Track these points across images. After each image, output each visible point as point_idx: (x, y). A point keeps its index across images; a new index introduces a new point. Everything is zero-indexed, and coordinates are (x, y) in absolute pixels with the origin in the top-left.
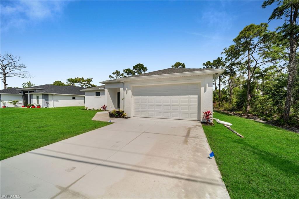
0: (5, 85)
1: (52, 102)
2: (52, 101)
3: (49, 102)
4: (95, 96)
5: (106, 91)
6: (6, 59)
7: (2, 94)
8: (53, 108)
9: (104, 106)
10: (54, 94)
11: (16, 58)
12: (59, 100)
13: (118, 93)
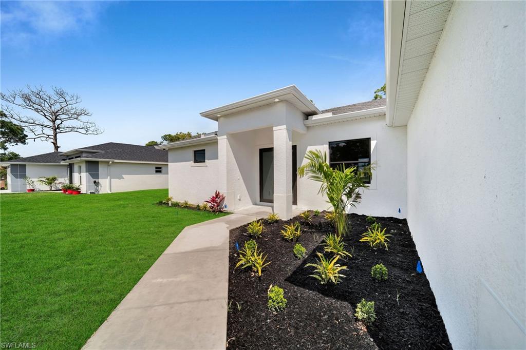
0: (57, 148)
1: (108, 180)
2: (107, 178)
3: (100, 181)
4: (192, 163)
5: (223, 143)
6: (58, 101)
7: (29, 165)
8: (109, 194)
9: (217, 195)
10: (111, 161)
11: (72, 99)
12: (123, 176)
13: (260, 149)
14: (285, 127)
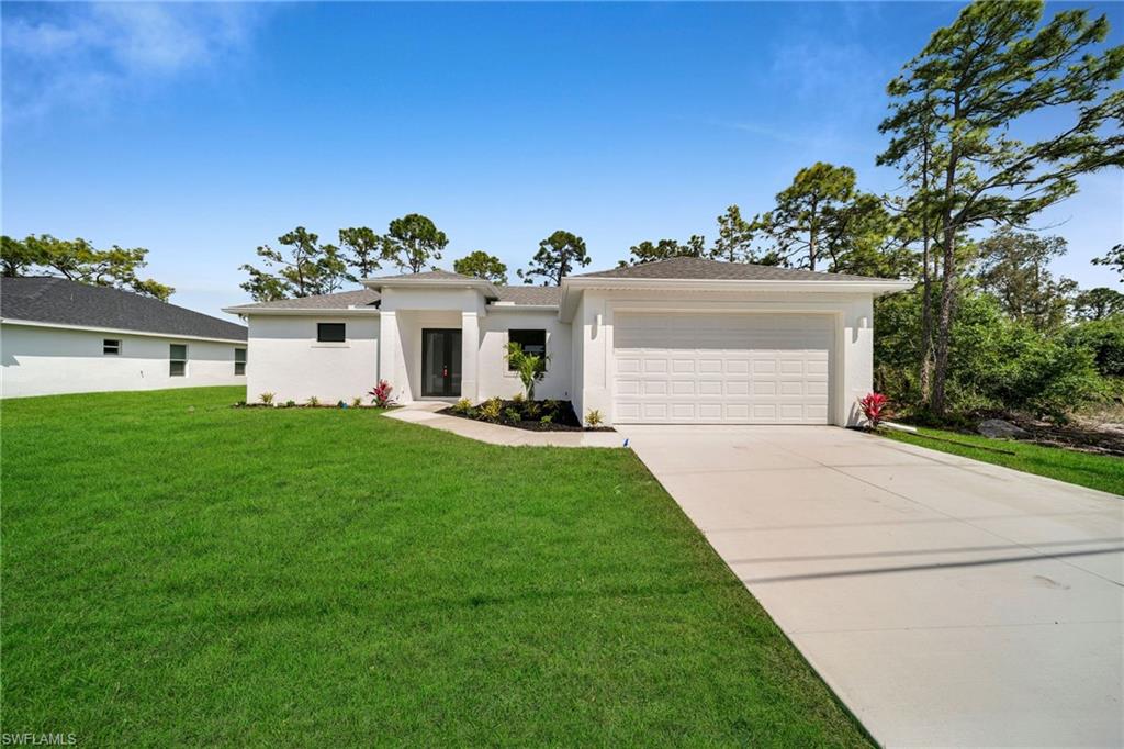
5: (389, 319)
9: (384, 385)
13: (424, 330)
14: (475, 314)
